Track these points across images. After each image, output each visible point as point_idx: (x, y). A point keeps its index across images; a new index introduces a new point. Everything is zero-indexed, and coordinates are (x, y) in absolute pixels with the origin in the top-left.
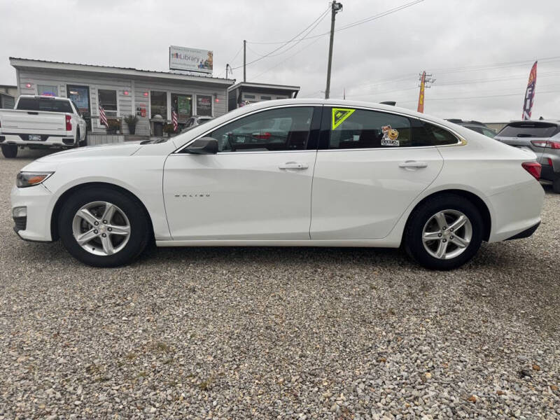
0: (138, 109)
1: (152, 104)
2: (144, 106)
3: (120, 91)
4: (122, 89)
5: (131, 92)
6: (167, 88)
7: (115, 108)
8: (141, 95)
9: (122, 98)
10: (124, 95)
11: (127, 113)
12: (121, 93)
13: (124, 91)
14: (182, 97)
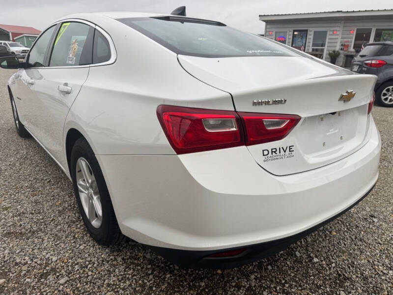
0: (342, 45)
1: (356, 40)
2: (348, 42)
3: (331, 31)
4: (332, 29)
5: (339, 31)
6: (373, 24)
7: (323, 45)
8: (348, 33)
9: (330, 37)
10: (334, 34)
11: (333, 49)
12: (331, 33)
13: (333, 31)
14: (386, 32)
